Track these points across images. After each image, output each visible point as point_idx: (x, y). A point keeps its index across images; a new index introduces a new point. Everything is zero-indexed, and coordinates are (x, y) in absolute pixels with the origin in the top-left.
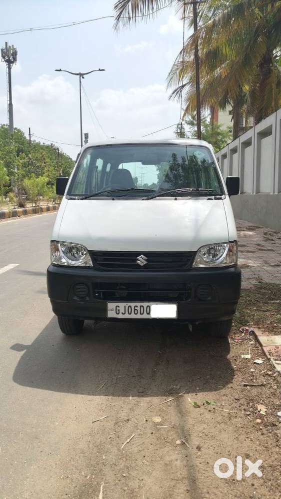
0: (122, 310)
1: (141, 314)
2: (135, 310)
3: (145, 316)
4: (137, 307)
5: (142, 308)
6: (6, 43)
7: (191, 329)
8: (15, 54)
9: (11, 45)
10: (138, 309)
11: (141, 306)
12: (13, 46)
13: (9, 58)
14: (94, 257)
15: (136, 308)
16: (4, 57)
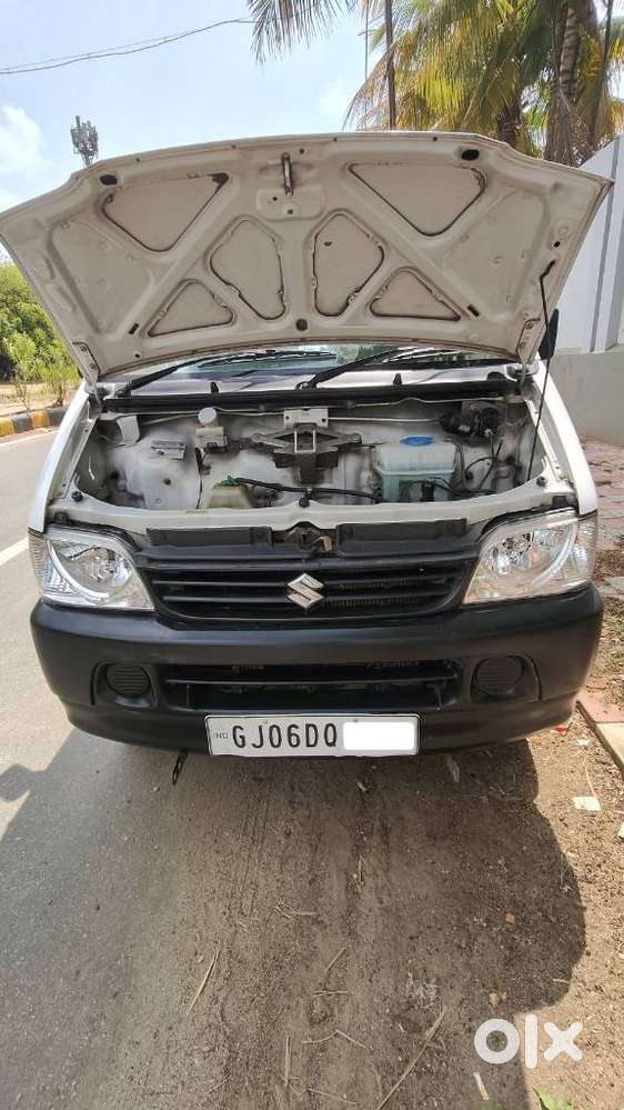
0: (253, 738)
1: (308, 745)
2: (290, 735)
3: (322, 750)
4: (297, 727)
5: (311, 730)
6: (78, 118)
7: (456, 777)
8: (94, 138)
9: (85, 122)
10: (301, 732)
11: (308, 726)
12: (89, 122)
13: (85, 145)
14: (155, 582)
15: (294, 730)
16: (77, 145)
